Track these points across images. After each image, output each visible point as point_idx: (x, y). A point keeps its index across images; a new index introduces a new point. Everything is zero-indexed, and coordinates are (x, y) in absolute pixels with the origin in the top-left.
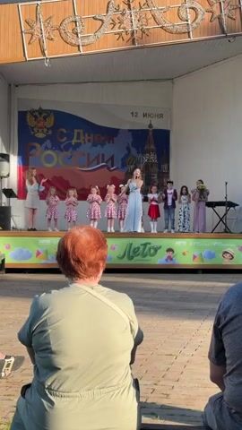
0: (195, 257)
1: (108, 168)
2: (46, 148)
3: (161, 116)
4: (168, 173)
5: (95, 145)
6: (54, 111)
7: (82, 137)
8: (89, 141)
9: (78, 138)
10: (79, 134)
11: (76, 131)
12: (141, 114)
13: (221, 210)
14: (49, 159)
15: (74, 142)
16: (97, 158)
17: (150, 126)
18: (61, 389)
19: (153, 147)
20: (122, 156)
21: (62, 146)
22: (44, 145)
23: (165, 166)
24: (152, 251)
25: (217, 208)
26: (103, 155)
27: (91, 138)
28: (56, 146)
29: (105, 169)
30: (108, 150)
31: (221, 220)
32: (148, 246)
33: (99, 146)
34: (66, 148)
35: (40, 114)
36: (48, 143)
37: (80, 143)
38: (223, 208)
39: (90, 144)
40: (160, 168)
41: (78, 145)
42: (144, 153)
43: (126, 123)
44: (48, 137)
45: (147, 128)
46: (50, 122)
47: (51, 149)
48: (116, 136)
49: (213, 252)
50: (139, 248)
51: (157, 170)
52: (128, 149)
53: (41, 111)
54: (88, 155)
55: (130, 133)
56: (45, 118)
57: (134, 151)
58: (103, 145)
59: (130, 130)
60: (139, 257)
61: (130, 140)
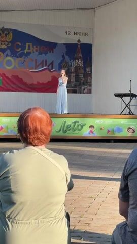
0: (108, 131)
1: (50, 70)
2: (7, 56)
3: (86, 34)
4: (91, 73)
5: (40, 54)
6: (13, 30)
7: (31, 47)
8: (36, 51)
9: (29, 49)
10: (29, 46)
11: (27, 44)
12: (72, 33)
13: (127, 99)
14: (9, 63)
15: (26, 51)
16: (42, 63)
17: (79, 41)
18: (16, 218)
19: (80, 55)
20: (59, 61)
21: (18, 55)
22: (5, 54)
23: (88, 69)
24: (80, 127)
25: (124, 98)
26: (46, 61)
27: (38, 49)
28: (14, 54)
29: (47, 71)
30: (49, 57)
31: (127, 106)
32: (77, 123)
33: (43, 55)
34: (21, 56)
35: (3, 32)
36: (8, 52)
37: (30, 53)
38: (128, 98)
39: (37, 53)
40: (85, 70)
41: (29, 54)
42: (74, 59)
43: (63, 39)
44: (8, 48)
45: (77, 42)
46: (10, 37)
47: (11, 56)
48: (55, 47)
49: (121, 127)
50: (70, 125)
51: (83, 71)
52: (63, 57)
53: (3, 30)
54: (36, 60)
55: (65, 46)
56: (6, 34)
57: (67, 58)
58: (46, 54)
59: (64, 44)
60: (71, 131)
61: (65, 50)
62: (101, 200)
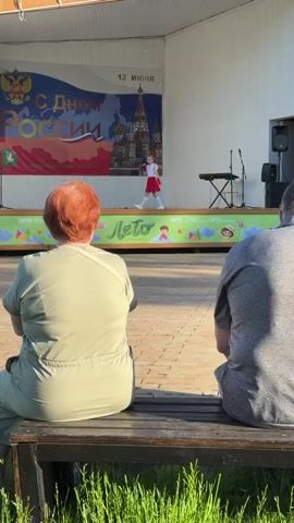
0: (191, 235)
1: (95, 139)
2: (24, 116)
3: (152, 79)
4: (161, 143)
5: (78, 112)
6: (32, 74)
7: (64, 102)
8: (72, 108)
9: (60, 105)
10: (60, 100)
11: (57, 96)
12: (129, 78)
13: (220, 183)
14: (28, 129)
15: (55, 108)
16: (82, 127)
17: (140, 90)
18: (57, 359)
19: (143, 114)
20: (110, 124)
21: (42, 114)
22: (21, 113)
23: (156, 136)
24: (145, 229)
25: (215, 181)
26: (88, 124)
27: (75, 105)
28: (35, 114)
29: (92, 140)
30: (94, 117)
31: (220, 194)
32: (140, 223)
33: (84, 114)
34: (47, 117)
35: (16, 78)
36: (26, 110)
37: (62, 111)
38: (224, 181)
39: (74, 111)
40: (151, 137)
41: (59, 113)
42: (134, 120)
43: (114, 87)
44: (25, 104)
45: (137, 93)
46: (28, 86)
47: (29, 117)
48: (102, 102)
49: (211, 229)
50: (130, 226)
51: (148, 140)
52: (116, 116)
53: (16, 74)
54: (72, 123)
55: (118, 100)
56: (21, 82)
57: (122, 119)
58: (88, 112)
59: (117, 96)
60: (131, 236)
61: (118, 105)
62: (183, 339)
